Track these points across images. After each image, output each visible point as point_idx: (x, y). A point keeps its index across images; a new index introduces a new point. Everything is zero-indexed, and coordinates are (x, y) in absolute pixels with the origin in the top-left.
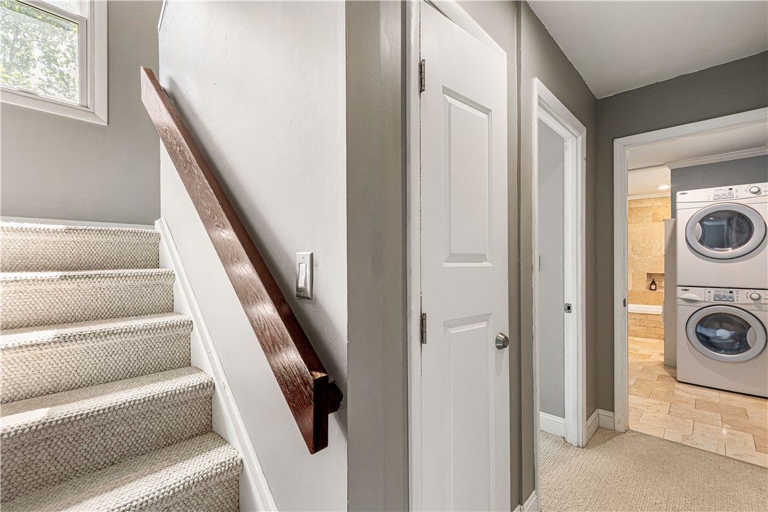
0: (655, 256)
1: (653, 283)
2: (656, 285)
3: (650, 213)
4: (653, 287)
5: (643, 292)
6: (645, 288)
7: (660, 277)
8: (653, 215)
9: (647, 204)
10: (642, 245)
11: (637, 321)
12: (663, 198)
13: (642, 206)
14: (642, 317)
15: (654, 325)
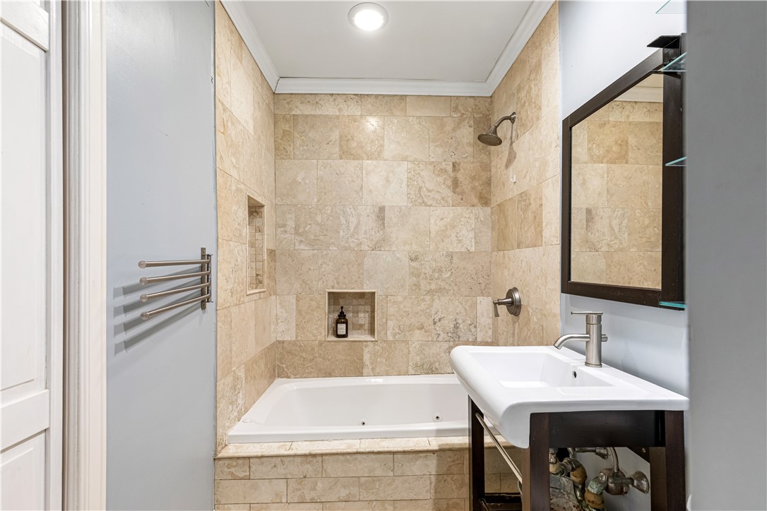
0: (346, 249)
1: (342, 318)
2: (346, 323)
3: (335, 135)
4: (342, 329)
5: (321, 344)
6: (324, 331)
7: (355, 302)
8: (341, 137)
9: (329, 109)
10: (319, 219)
11: (292, 484)
12: (361, 96)
13: (318, 112)
14: (308, 468)
15: (343, 493)
